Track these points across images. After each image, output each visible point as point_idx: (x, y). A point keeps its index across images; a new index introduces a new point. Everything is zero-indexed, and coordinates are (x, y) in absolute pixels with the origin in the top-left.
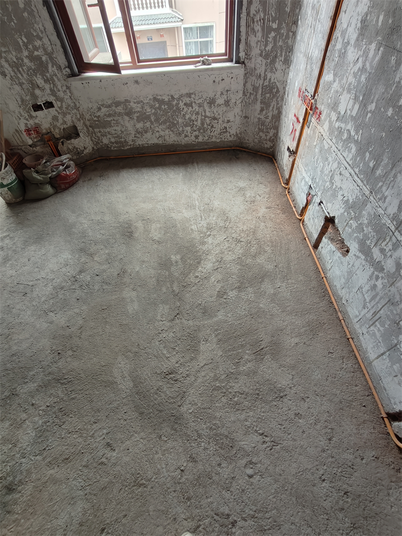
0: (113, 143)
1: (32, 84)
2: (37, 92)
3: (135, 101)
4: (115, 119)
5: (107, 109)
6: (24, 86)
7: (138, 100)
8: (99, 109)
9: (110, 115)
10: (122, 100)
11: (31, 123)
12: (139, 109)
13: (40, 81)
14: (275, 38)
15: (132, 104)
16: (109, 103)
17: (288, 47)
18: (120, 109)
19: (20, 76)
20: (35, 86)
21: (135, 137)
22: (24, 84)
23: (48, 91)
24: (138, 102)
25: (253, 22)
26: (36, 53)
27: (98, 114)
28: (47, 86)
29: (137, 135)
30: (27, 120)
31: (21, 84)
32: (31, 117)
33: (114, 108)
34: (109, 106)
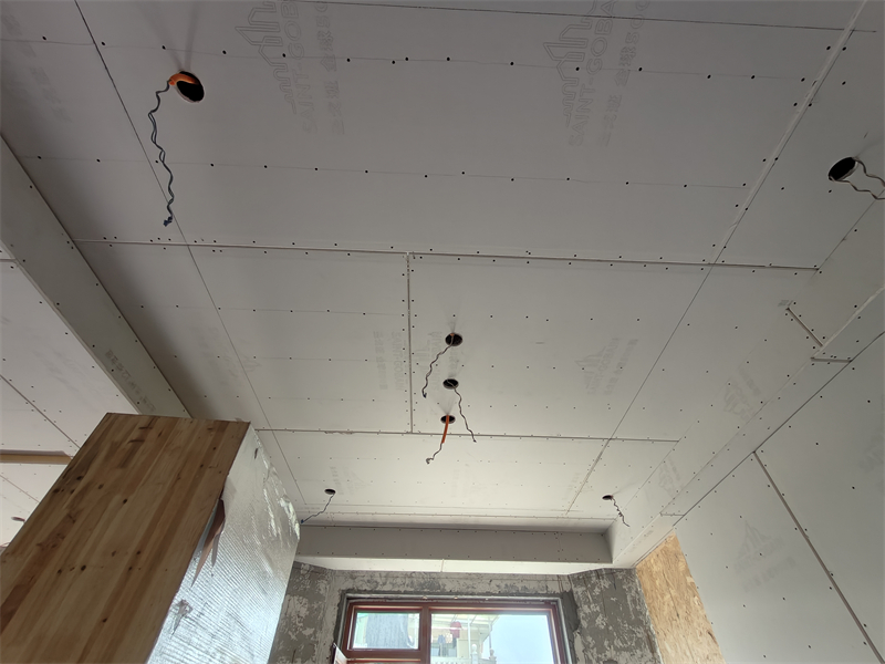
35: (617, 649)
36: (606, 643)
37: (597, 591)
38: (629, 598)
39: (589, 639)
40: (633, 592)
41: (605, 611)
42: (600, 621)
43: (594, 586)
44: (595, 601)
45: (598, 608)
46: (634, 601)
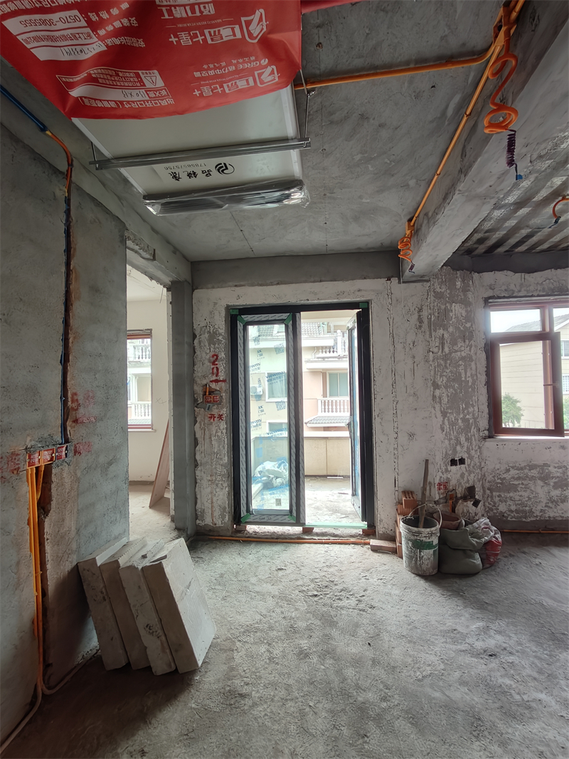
0: (512, 511)
1: (457, 440)
2: (458, 448)
3: (556, 465)
4: (525, 482)
5: (518, 472)
6: (451, 442)
7: (560, 464)
8: (508, 471)
9: (519, 478)
10: (541, 463)
11: (445, 476)
12: (558, 475)
13: (463, 439)
15: (551, 468)
16: (523, 465)
18: (534, 473)
19: (452, 432)
20: (458, 442)
21: (545, 506)
22: (452, 439)
23: (465, 449)
24: (559, 467)
26: (467, 417)
27: (505, 476)
28: (466, 444)
29: (550, 505)
30: (443, 473)
31: (450, 440)
32: (447, 470)
33: (526, 471)
34: (522, 469)
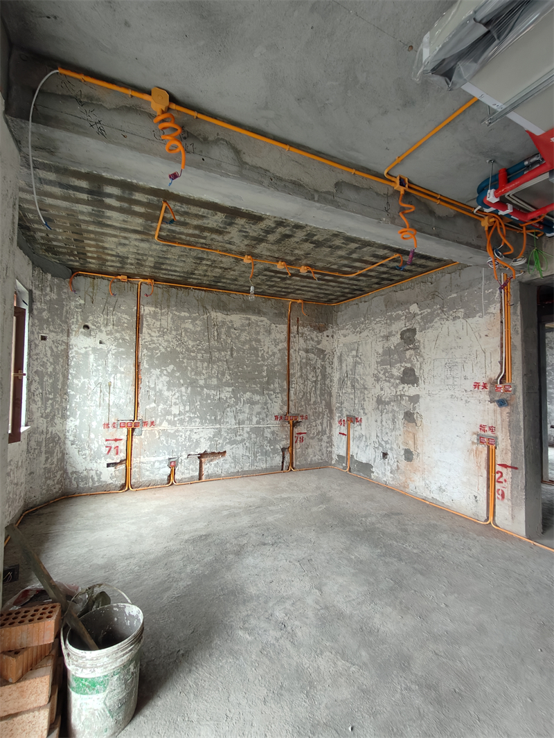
14: (52, 404)
17: (63, 408)
25: (34, 395)
35: (50, 330)
36: (45, 326)
37: (48, 298)
38: (65, 309)
39: (36, 321)
40: (68, 307)
41: (49, 311)
42: (45, 315)
43: (46, 294)
44: (45, 303)
45: (46, 307)
46: (67, 312)
